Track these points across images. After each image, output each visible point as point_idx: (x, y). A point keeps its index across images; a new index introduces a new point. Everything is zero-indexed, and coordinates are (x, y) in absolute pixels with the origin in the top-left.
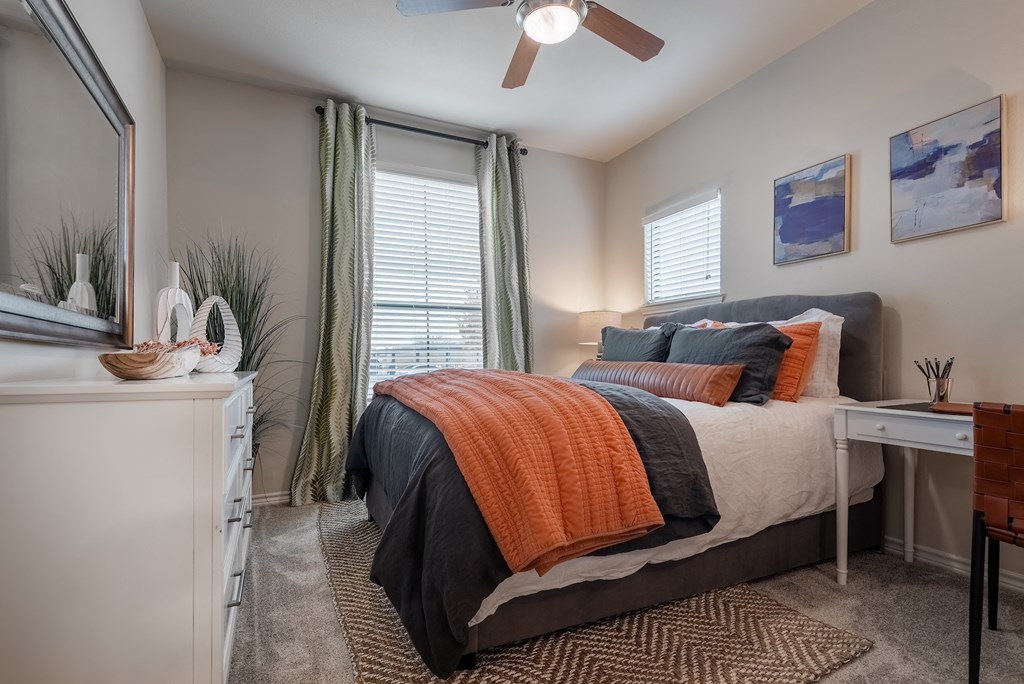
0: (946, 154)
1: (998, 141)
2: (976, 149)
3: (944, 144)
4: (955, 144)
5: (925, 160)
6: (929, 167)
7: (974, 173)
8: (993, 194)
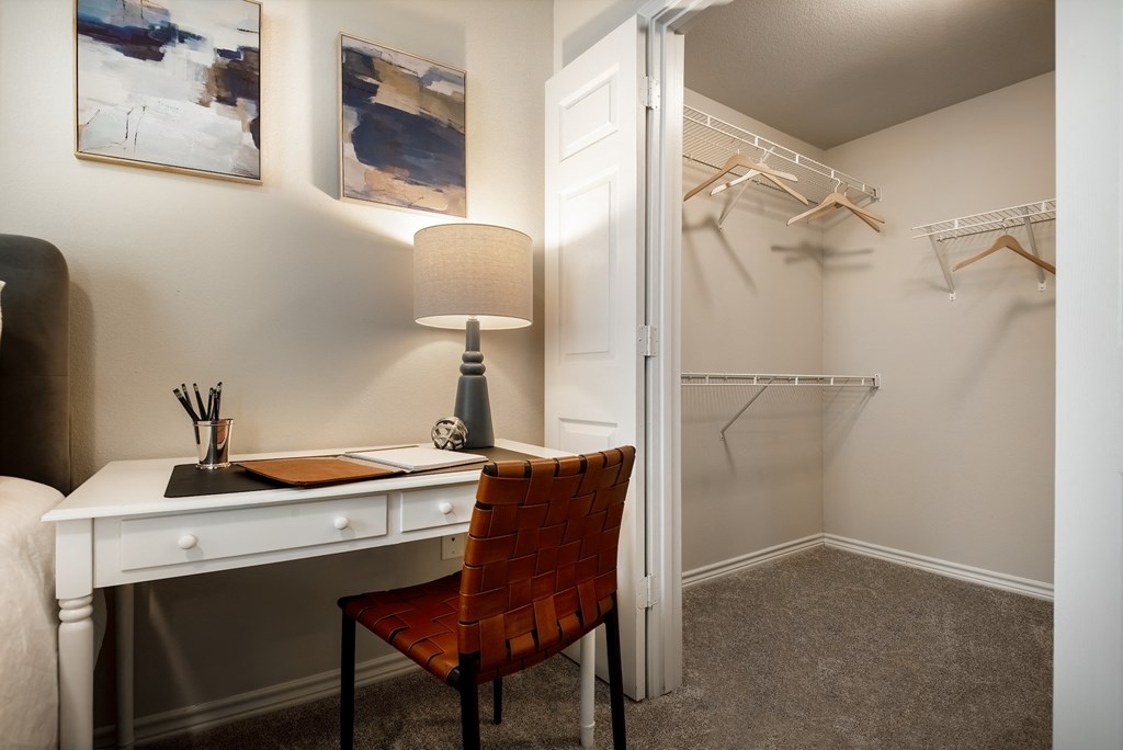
0: (182, 41)
1: (257, 67)
2: (228, 61)
3: (182, 25)
4: (197, 34)
5: (146, 31)
6: (154, 48)
7: (223, 94)
8: (248, 138)
